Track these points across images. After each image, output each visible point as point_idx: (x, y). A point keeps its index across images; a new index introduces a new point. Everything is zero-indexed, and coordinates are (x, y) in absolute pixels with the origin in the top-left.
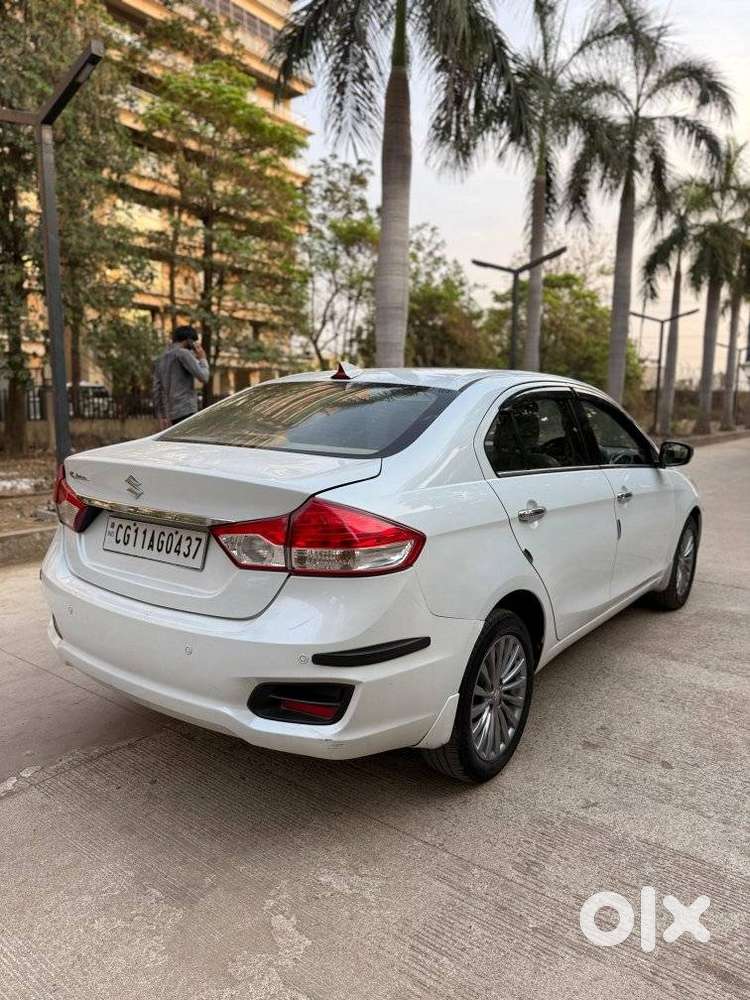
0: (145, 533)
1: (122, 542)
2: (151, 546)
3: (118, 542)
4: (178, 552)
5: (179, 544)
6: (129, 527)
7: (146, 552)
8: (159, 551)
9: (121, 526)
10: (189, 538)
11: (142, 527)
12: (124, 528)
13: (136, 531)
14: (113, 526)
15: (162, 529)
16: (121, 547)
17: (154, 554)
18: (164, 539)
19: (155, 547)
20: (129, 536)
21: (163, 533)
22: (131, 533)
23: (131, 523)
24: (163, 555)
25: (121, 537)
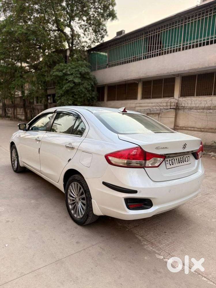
0: (176, 159)
1: (172, 164)
2: (179, 162)
3: (171, 165)
4: (185, 161)
5: (185, 159)
6: (172, 160)
7: (179, 165)
8: (181, 163)
9: (170, 160)
10: (187, 157)
11: (175, 158)
12: (171, 160)
13: (174, 160)
14: (167, 161)
15: (180, 157)
16: (172, 166)
17: (181, 164)
18: (181, 159)
19: (180, 162)
20: (173, 162)
21: (181, 158)
22: (173, 161)
23: (172, 158)
24: (183, 164)
25: (171, 163)
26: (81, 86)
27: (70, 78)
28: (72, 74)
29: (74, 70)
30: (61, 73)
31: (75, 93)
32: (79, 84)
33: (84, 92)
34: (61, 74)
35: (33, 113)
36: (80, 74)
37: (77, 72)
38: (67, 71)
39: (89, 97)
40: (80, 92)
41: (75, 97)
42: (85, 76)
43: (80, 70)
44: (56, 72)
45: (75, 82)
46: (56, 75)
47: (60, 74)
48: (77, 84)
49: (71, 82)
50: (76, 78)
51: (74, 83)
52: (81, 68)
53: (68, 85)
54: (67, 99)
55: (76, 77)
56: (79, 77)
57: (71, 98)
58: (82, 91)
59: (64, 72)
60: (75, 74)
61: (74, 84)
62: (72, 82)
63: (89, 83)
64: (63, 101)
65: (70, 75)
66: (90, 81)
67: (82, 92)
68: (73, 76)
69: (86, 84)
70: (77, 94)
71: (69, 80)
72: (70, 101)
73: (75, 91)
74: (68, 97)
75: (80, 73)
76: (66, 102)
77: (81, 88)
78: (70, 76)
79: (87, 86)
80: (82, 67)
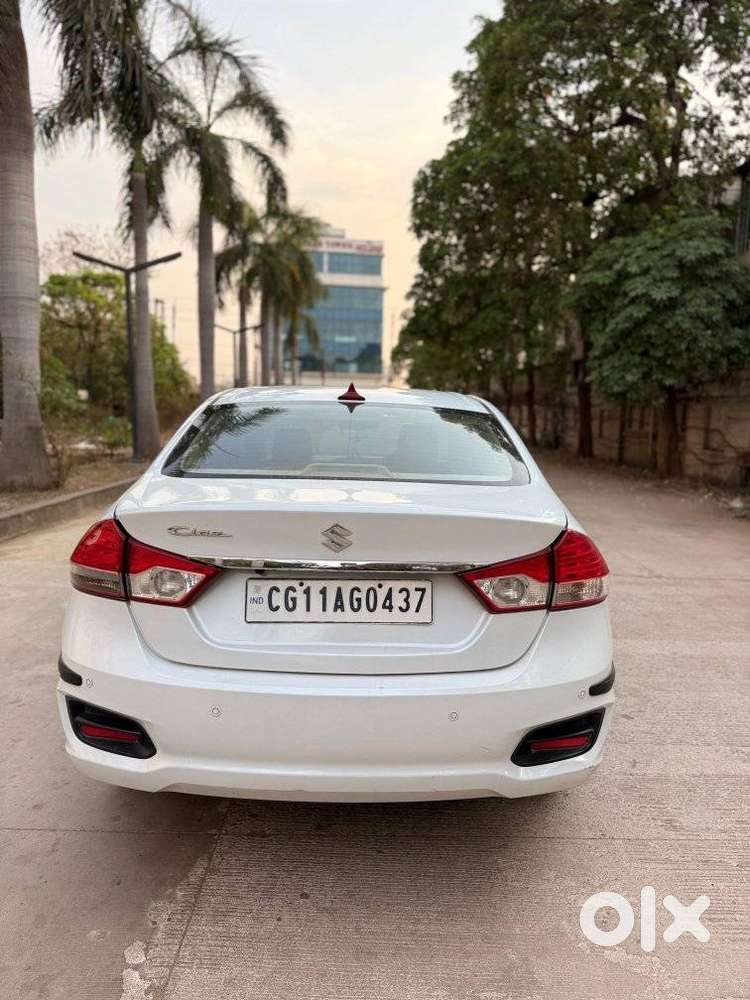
0: (323, 592)
1: (282, 609)
2: (339, 607)
3: (274, 609)
4: (388, 608)
5: (389, 598)
6: (291, 589)
7: (332, 615)
8: (355, 610)
9: (274, 589)
10: (403, 590)
11: (316, 586)
12: (283, 591)
13: (307, 592)
14: (258, 591)
15: (354, 584)
16: (282, 615)
17: (347, 615)
18: (361, 595)
19: (347, 607)
20: (293, 599)
21: (357, 589)
22: (298, 595)
23: (294, 583)
24: (363, 615)
25: (278, 602)
26: (678, 312)
27: (637, 287)
28: (646, 271)
29: (656, 255)
30: (608, 273)
31: (653, 340)
32: (672, 305)
33: (691, 333)
34: (609, 277)
35: (561, 418)
36: (681, 265)
37: (667, 261)
38: (626, 264)
39: (712, 350)
40: (675, 333)
41: (652, 353)
42: (699, 272)
43: (679, 253)
44: (591, 274)
45: (655, 300)
46: (591, 283)
47: (603, 278)
48: (661, 305)
49: (637, 301)
50: (659, 284)
51: (651, 302)
52: (683, 243)
53: (628, 314)
54: (622, 362)
55: (661, 281)
56: (672, 279)
57: (637, 359)
58: (680, 328)
59: (617, 267)
60: (659, 271)
61: (649, 309)
62: (643, 302)
63: (717, 297)
64: (605, 374)
65: (640, 275)
66: (721, 288)
67: (679, 333)
68: (648, 276)
69: (700, 302)
70: (659, 342)
71: (633, 294)
72: (634, 370)
73: (653, 333)
74: (625, 358)
75: (680, 261)
76: (618, 376)
77: (679, 318)
78: (638, 279)
79: (704, 310)
80: (690, 239)
